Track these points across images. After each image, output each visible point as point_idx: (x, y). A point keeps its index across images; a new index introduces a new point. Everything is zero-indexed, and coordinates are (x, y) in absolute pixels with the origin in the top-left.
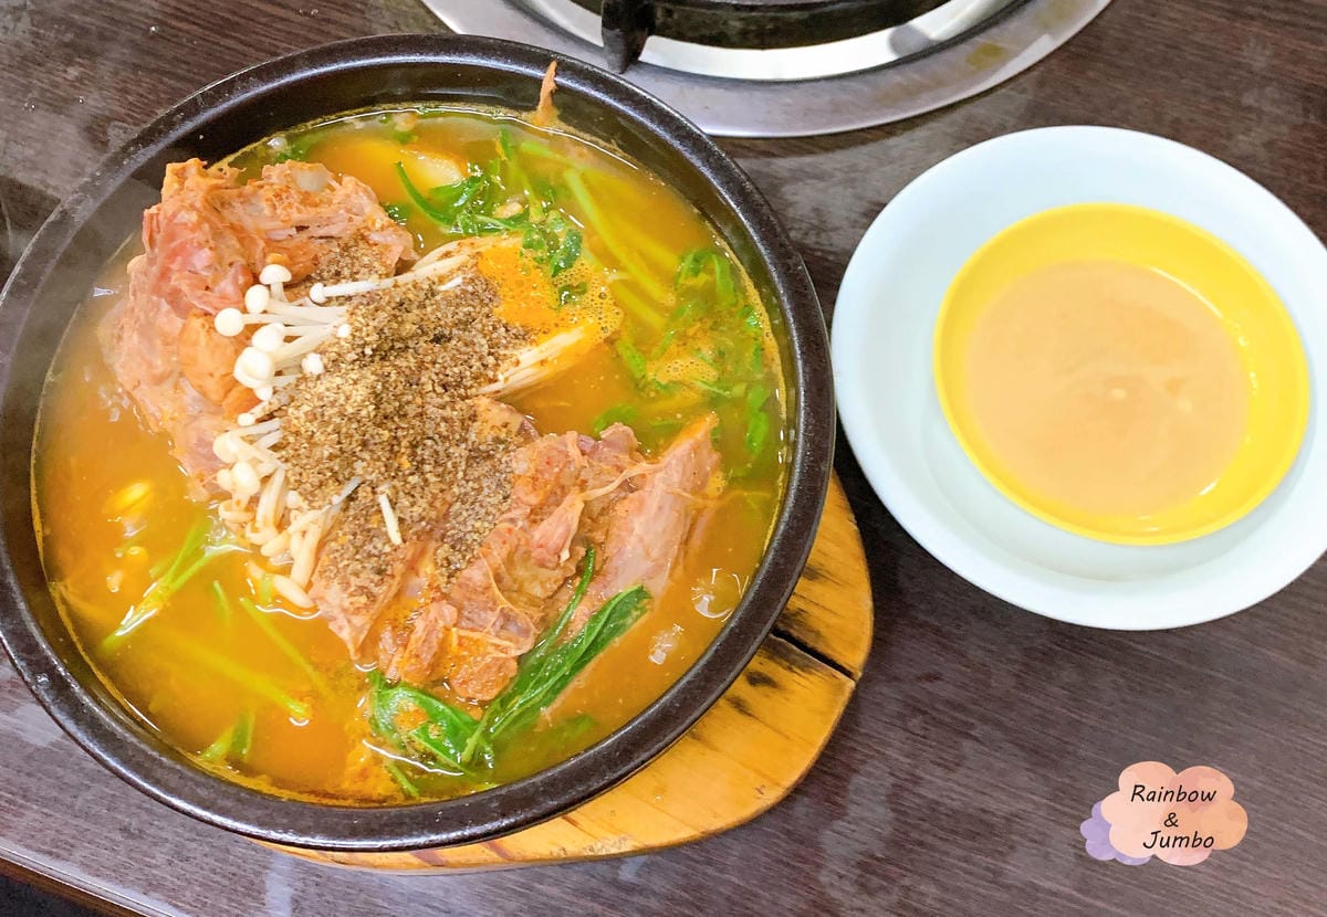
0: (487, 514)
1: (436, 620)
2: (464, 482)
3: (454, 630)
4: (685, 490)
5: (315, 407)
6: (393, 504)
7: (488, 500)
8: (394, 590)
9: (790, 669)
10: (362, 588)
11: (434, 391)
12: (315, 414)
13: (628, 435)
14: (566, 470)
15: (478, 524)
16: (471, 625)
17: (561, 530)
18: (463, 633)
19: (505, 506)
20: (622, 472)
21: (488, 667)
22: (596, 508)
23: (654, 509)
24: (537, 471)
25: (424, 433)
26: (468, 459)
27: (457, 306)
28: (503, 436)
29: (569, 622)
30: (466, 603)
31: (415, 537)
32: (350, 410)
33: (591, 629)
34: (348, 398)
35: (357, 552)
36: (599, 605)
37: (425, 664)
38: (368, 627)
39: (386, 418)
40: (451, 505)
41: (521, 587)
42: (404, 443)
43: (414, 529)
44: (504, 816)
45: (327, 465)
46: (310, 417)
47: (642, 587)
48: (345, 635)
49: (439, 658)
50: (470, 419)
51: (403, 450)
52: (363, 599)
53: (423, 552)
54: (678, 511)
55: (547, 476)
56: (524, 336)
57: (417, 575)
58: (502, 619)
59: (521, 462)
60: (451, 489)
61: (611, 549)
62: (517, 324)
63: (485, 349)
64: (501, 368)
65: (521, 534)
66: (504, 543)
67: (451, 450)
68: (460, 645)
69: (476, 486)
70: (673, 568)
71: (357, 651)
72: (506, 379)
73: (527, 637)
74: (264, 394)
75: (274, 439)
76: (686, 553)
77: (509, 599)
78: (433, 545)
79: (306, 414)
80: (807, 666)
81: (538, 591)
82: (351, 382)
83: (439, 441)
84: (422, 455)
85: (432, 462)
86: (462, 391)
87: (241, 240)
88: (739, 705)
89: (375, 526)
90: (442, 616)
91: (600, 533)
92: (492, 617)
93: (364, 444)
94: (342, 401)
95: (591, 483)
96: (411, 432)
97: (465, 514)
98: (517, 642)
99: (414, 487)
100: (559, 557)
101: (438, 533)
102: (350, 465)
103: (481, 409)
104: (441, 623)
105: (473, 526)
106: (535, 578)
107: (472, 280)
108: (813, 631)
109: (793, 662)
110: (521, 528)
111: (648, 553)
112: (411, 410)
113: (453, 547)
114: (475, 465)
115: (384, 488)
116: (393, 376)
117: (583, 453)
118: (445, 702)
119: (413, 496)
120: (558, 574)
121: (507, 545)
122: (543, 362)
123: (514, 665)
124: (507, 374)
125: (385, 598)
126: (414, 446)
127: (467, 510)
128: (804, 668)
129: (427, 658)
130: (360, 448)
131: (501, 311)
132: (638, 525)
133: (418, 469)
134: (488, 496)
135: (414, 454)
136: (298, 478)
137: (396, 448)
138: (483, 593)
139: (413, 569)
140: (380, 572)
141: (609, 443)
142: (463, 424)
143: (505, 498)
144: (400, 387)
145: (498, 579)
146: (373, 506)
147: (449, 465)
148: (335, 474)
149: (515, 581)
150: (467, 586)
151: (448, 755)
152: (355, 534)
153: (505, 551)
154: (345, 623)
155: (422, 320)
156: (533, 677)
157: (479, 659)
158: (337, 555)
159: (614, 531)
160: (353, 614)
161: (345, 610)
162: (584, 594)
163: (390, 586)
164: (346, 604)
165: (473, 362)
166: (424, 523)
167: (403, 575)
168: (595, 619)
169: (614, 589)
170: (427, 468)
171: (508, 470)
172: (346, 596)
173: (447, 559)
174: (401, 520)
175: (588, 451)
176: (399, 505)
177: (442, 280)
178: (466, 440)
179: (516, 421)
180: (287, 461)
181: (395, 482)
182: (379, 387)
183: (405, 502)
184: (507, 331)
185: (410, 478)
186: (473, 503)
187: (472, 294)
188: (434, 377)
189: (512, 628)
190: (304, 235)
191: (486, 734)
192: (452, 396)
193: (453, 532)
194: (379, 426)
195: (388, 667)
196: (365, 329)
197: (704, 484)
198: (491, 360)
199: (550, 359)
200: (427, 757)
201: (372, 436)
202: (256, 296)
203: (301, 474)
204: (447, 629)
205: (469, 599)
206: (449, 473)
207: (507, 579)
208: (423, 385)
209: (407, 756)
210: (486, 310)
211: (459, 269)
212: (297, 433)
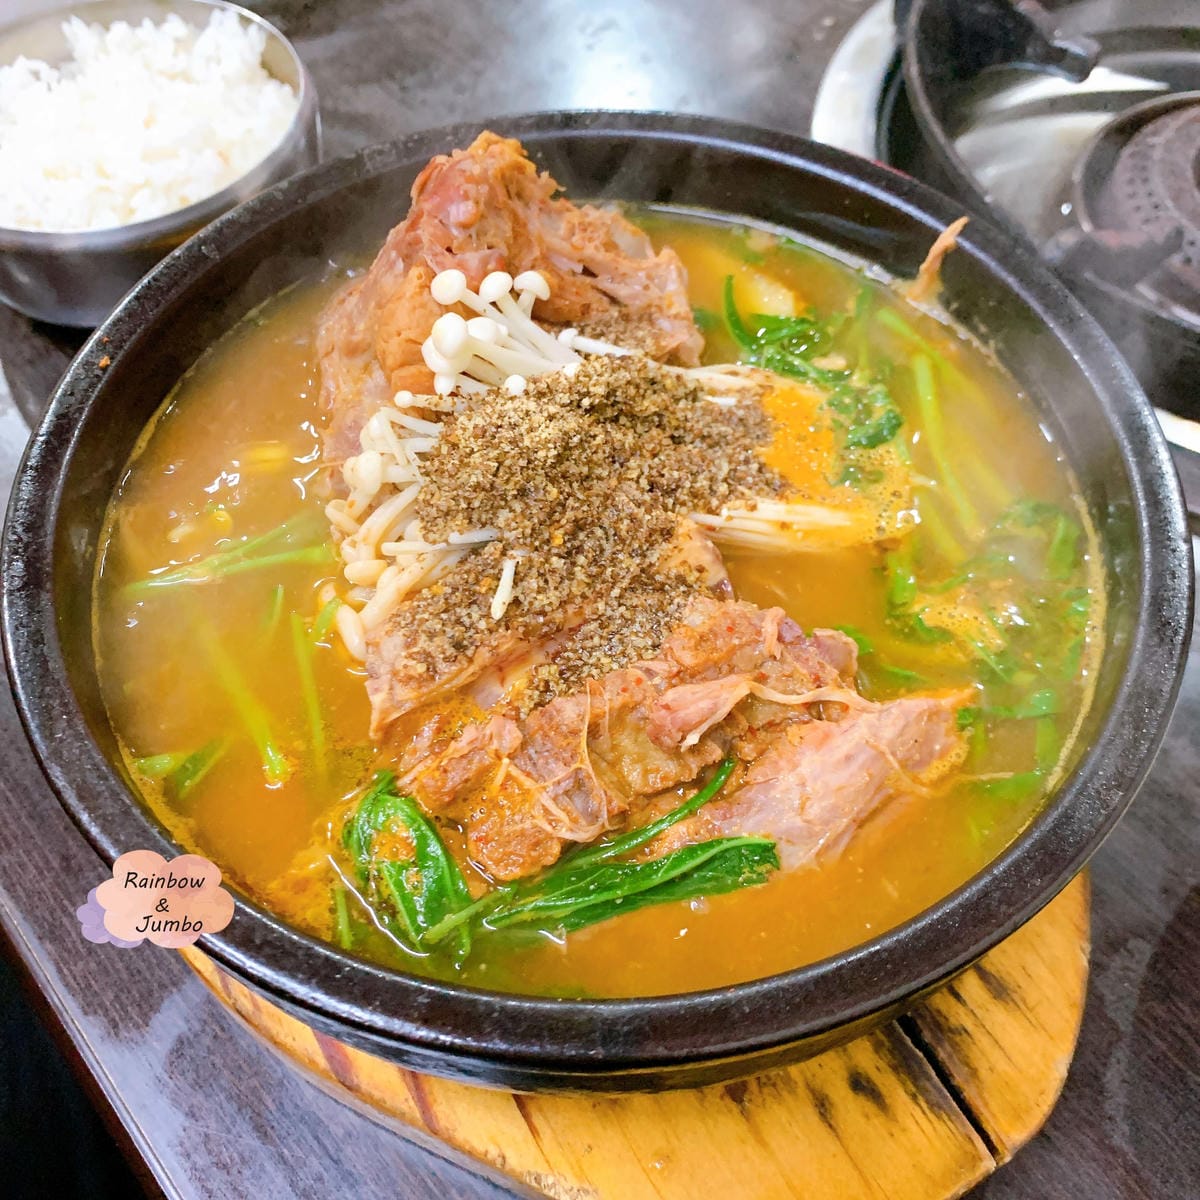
0: (623, 654)
1: (491, 738)
2: (616, 603)
3: (506, 761)
4: (894, 754)
5: (490, 424)
6: (518, 579)
7: (633, 638)
8: (463, 679)
9: (914, 1097)
10: (428, 655)
11: (637, 482)
12: (485, 432)
13: (850, 653)
14: (748, 650)
15: (605, 660)
16: (529, 768)
17: (705, 705)
18: (515, 772)
19: (649, 654)
20: (819, 687)
21: (522, 833)
22: (762, 716)
23: (839, 754)
24: (711, 630)
25: (599, 519)
26: (635, 579)
27: (716, 421)
28: (691, 578)
29: (656, 838)
30: (538, 737)
31: (521, 629)
32: (527, 442)
33: (679, 861)
34: (531, 430)
35: (445, 611)
36: (705, 836)
37: (450, 784)
38: (408, 706)
39: (564, 477)
40: (586, 622)
41: (619, 759)
42: (570, 514)
43: (527, 619)
44: (426, 1022)
45: (467, 494)
46: (479, 432)
47: (774, 846)
48: (377, 700)
49: (471, 791)
50: (662, 534)
51: (563, 521)
52: (421, 668)
53: (522, 659)
54: (870, 775)
55: (720, 642)
56: (779, 489)
57: (502, 681)
58: (572, 780)
59: (698, 613)
60: (596, 602)
61: (757, 774)
62: (776, 470)
63: (722, 474)
64: (729, 504)
65: (651, 692)
66: (624, 690)
67: (621, 556)
68: (503, 786)
69: (628, 615)
70: (827, 848)
71: (380, 728)
72: (730, 518)
73: (592, 823)
74: (443, 386)
75: (426, 446)
76: (854, 838)
77: (594, 764)
78: (540, 658)
79: (476, 427)
80: (940, 1108)
81: (634, 776)
82: (546, 414)
83: (612, 539)
84: (583, 541)
85: (590, 555)
86: (670, 501)
87: (516, 235)
88: (823, 1105)
89: (483, 590)
90: (500, 737)
91: (751, 746)
92: (561, 772)
93: (522, 493)
94: (523, 429)
95: (772, 682)
96: (585, 508)
97: (596, 640)
98: (574, 821)
99: (553, 571)
100: (683, 738)
101: (552, 647)
102: (495, 509)
103: (680, 531)
104: (495, 745)
105: (599, 660)
106: (641, 759)
107: (747, 407)
108: (967, 1065)
109: (924, 1092)
110: (656, 686)
111: (802, 808)
112: (598, 487)
113: (561, 673)
114: (640, 591)
115: (518, 554)
116: (599, 440)
117: (780, 639)
118: (446, 850)
119: (546, 581)
120: (671, 768)
121: (626, 694)
122: (784, 526)
123: (556, 849)
124: (733, 513)
125: (447, 682)
126: (579, 526)
127: (601, 637)
128: (935, 1106)
129: (455, 779)
130: (515, 492)
131: (764, 452)
132: (810, 762)
133: (569, 555)
134: (636, 634)
135: (573, 535)
136: (429, 497)
137: (557, 516)
138: (566, 737)
139: (501, 669)
140: (459, 646)
141: (818, 642)
142: (650, 535)
143: (655, 647)
144: (600, 455)
145: (594, 732)
146: (493, 568)
147: (609, 571)
148: (470, 509)
149: (614, 748)
150: (551, 719)
151: (414, 921)
152: (455, 589)
153: (618, 701)
154: (386, 687)
155: (666, 409)
156: (573, 883)
157: (517, 818)
158: (422, 603)
159: (772, 754)
160: (400, 681)
161: (395, 673)
162: (692, 813)
163: (461, 671)
164: (399, 666)
165: (701, 477)
166: (541, 619)
167: (484, 668)
168: (691, 851)
169: (735, 828)
170: (581, 559)
171: (677, 615)
172: (404, 654)
173: (547, 683)
174: (516, 602)
175: (788, 637)
176: (525, 583)
177: (713, 392)
178: (644, 556)
179: (716, 574)
180: (427, 474)
181: (535, 555)
182: (576, 440)
183: (533, 583)
184: (760, 470)
185: (554, 559)
186: (614, 633)
187: (741, 420)
188: (646, 471)
189: (579, 801)
190: (588, 280)
191: (475, 921)
192: (656, 500)
193: (571, 654)
194: (553, 480)
195: (406, 773)
196: (595, 378)
197: (922, 763)
198: (723, 488)
199: (795, 527)
200: (387, 907)
201: (536, 488)
202: (496, 284)
203: (433, 495)
204: (499, 757)
205: (546, 735)
206: (603, 582)
207: (604, 742)
208: (628, 469)
209: (364, 893)
210: (747, 441)
211: (739, 391)
212: (455, 446)
